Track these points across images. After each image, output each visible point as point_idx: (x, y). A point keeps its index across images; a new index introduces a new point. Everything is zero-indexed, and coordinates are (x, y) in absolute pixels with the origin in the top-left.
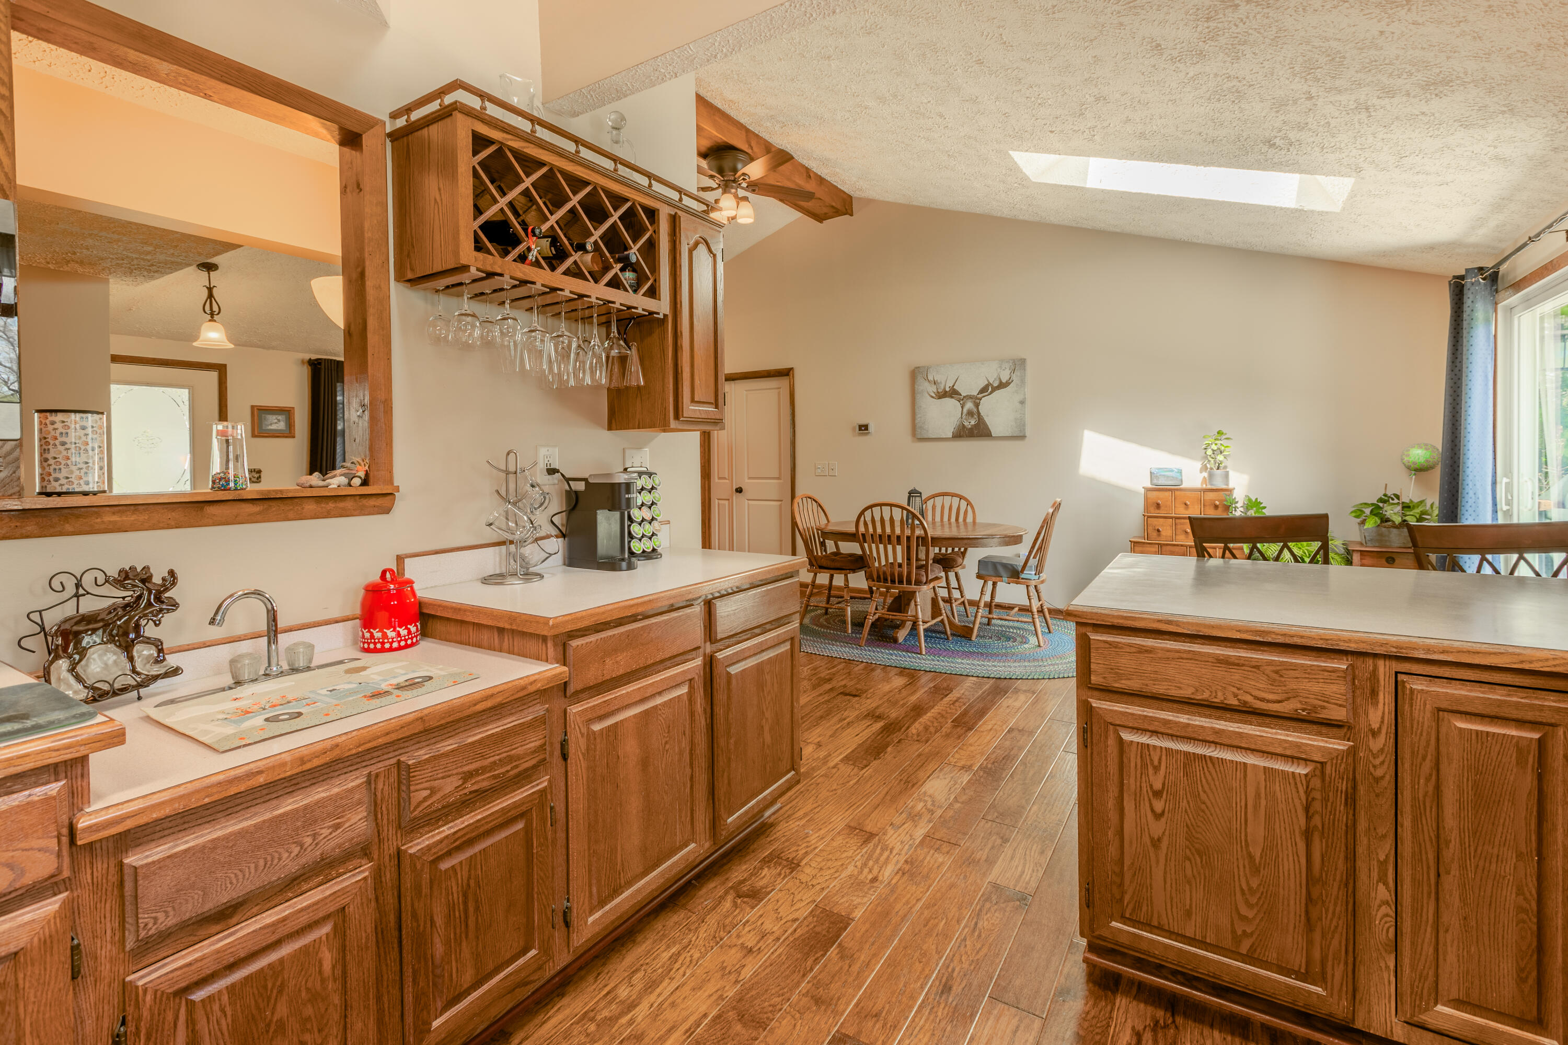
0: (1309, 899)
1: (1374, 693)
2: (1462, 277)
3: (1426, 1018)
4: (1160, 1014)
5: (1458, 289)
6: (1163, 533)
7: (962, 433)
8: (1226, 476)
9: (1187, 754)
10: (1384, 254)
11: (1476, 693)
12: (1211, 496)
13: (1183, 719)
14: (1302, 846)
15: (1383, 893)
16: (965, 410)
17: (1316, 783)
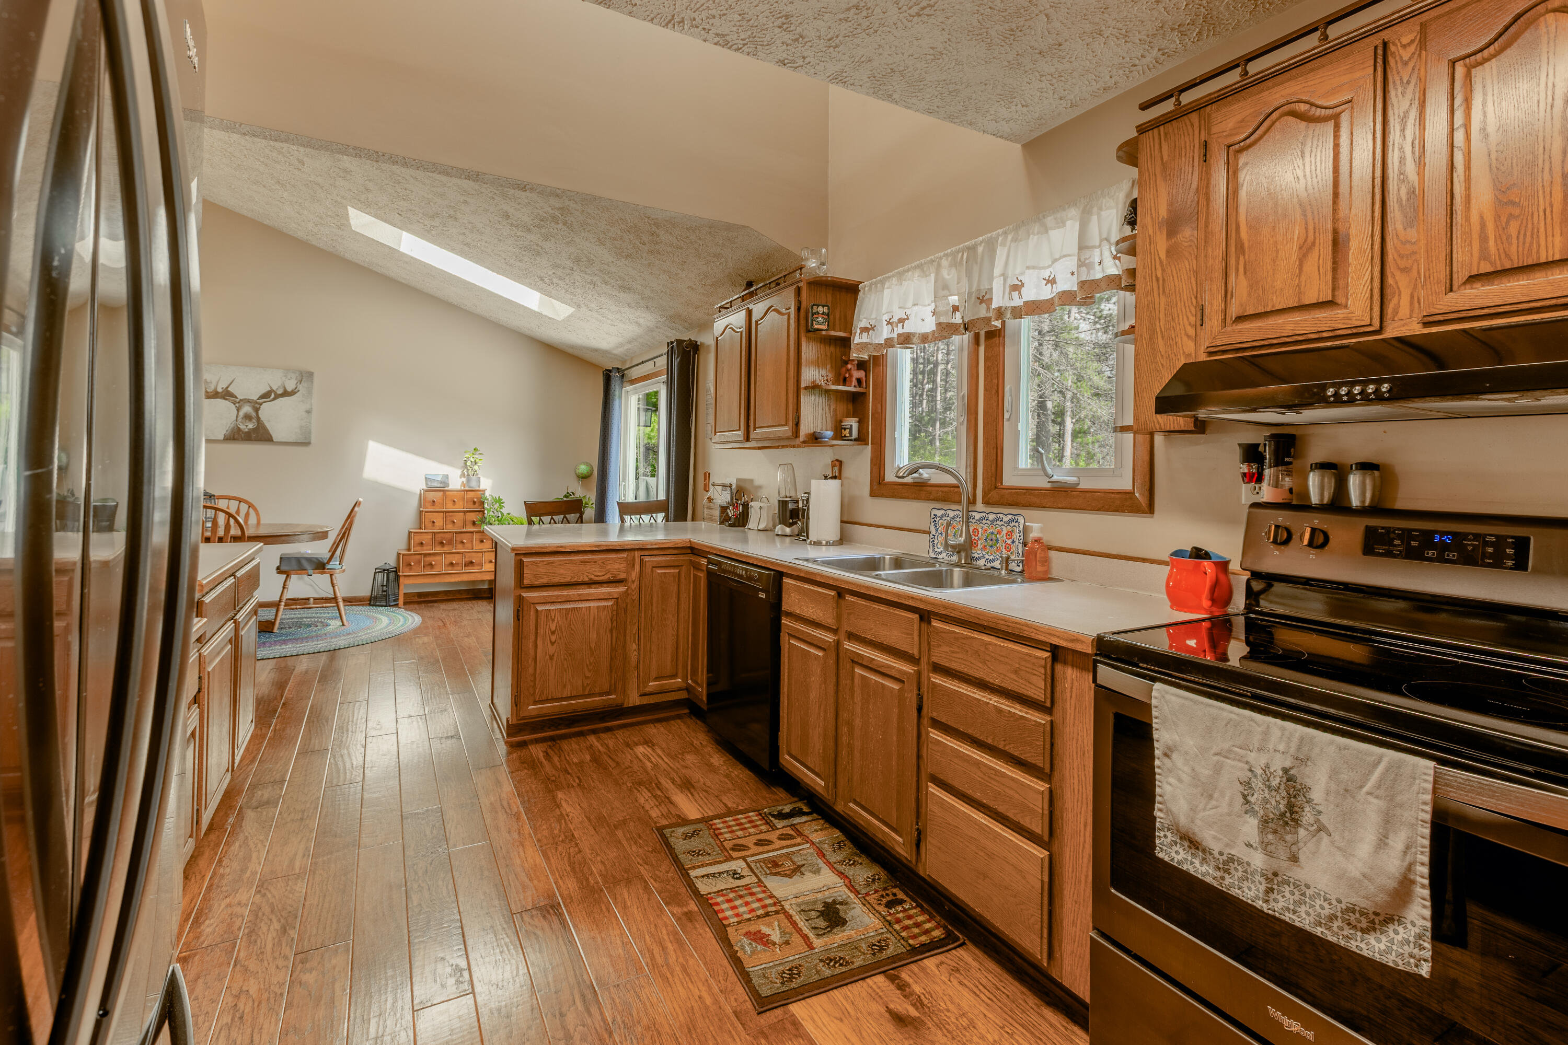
0: (611, 659)
1: (634, 565)
2: (610, 371)
3: (647, 690)
4: (549, 743)
5: (607, 377)
6: (436, 524)
7: (235, 436)
8: (479, 481)
9: (567, 609)
10: (572, 347)
11: (663, 558)
12: (471, 495)
13: (565, 593)
14: (609, 636)
15: (634, 646)
16: (241, 414)
17: (615, 607)
